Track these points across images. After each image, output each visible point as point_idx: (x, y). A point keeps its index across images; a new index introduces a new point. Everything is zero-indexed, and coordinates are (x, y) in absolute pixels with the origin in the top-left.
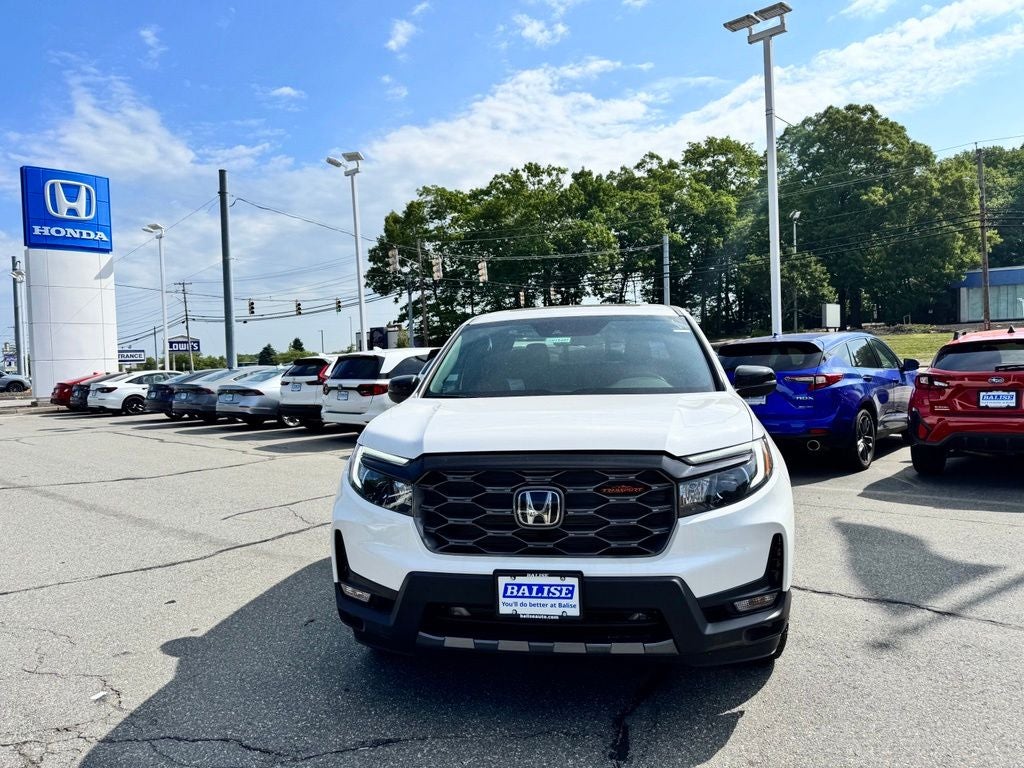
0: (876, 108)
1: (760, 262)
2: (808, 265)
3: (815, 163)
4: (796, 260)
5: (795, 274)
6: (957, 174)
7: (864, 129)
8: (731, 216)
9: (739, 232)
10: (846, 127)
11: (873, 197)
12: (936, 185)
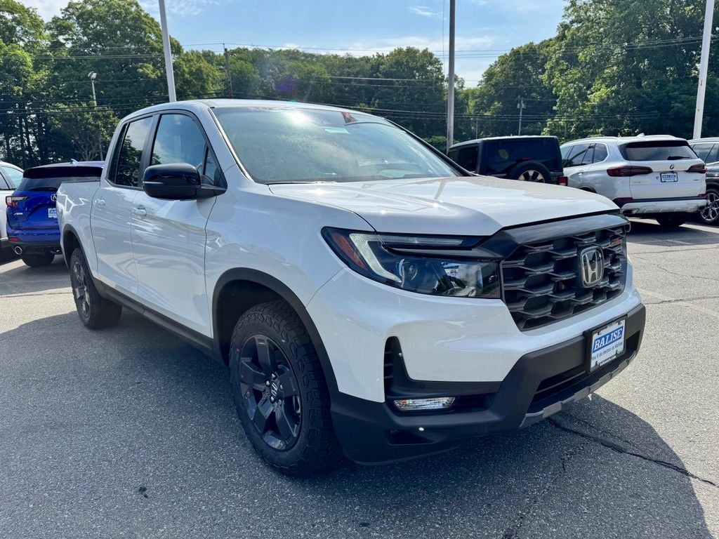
0: (140, 4)
1: (68, 110)
2: (107, 117)
3: (97, 37)
4: (99, 111)
5: (99, 123)
6: (198, 65)
7: (133, 19)
8: (26, 68)
9: (37, 83)
10: (120, 13)
11: (147, 71)
12: (187, 70)
